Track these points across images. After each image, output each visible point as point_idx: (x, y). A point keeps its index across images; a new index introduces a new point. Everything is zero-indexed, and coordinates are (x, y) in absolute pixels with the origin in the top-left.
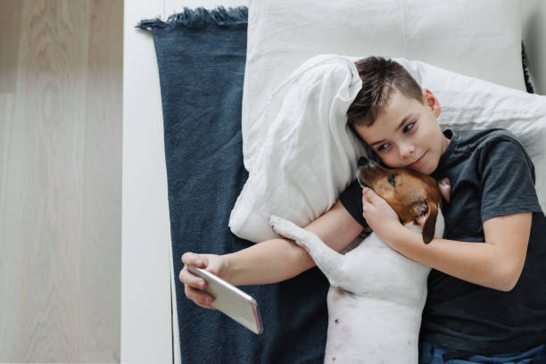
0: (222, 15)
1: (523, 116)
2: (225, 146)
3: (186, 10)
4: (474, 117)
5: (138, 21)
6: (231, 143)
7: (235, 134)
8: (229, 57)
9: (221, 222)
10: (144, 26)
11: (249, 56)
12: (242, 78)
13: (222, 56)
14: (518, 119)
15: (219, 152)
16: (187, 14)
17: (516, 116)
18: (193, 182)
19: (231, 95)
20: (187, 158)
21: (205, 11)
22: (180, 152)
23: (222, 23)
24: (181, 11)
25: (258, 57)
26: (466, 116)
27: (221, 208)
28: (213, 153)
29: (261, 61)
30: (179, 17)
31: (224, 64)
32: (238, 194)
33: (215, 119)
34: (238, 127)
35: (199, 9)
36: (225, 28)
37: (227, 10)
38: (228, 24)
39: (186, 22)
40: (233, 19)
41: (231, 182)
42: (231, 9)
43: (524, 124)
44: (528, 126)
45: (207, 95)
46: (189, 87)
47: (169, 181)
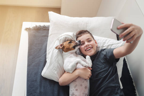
0: (44, 27)
1: (115, 43)
2: (42, 56)
3: (36, 25)
4: (103, 45)
5: (25, 28)
6: (44, 55)
7: (45, 53)
8: (45, 36)
9: (40, 73)
10: (26, 29)
11: (49, 35)
12: (47, 40)
13: (44, 36)
14: (114, 44)
15: (41, 57)
16: (36, 26)
17: (113, 43)
18: (33, 64)
19: (45, 44)
20: (33, 58)
21: (41, 26)
22: (31, 57)
23: (44, 28)
24: (35, 26)
25: (51, 35)
26: (101, 44)
27: (40, 70)
28: (39, 57)
29: (52, 36)
30: (34, 27)
31: (44, 37)
32: (44, 67)
33: (40, 50)
34: (46, 51)
35: (39, 26)
36: (45, 30)
37: (46, 26)
38: (46, 28)
39: (36, 28)
40: (47, 28)
41: (43, 64)
42: (47, 25)
43: (116, 45)
44: (117, 45)
45: (39, 44)
46: (35, 42)
47: (28, 63)
